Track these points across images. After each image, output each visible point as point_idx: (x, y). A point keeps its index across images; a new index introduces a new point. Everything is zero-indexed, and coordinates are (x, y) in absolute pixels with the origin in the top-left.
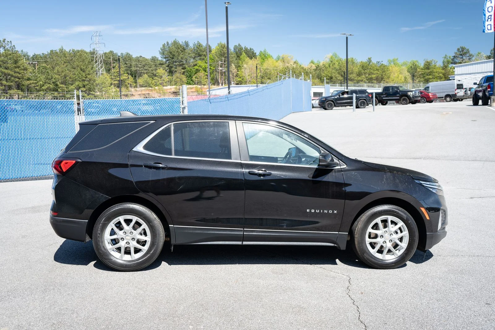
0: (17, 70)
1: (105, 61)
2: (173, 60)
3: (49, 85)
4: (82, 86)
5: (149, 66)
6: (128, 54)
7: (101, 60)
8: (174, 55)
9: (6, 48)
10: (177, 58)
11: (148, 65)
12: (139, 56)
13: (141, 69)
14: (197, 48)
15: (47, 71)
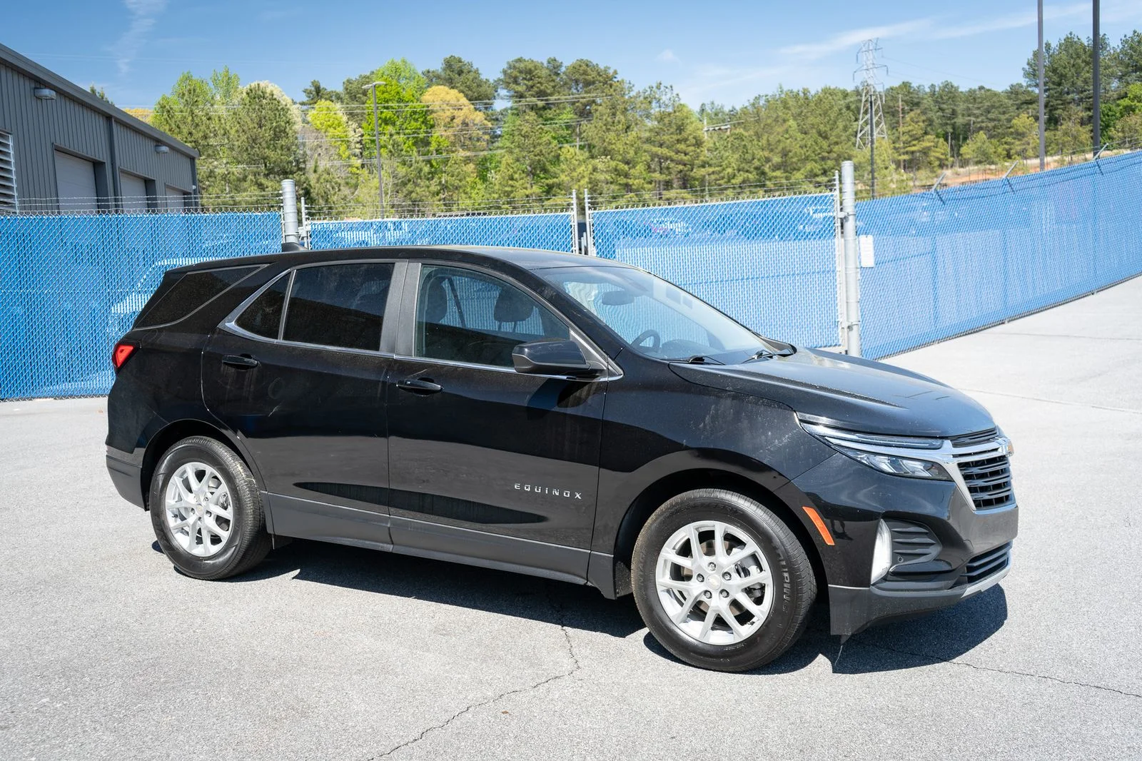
0: (682, 146)
1: (890, 107)
2: (1059, 90)
3: (746, 175)
4: (820, 172)
5: (1001, 110)
6: (947, 85)
7: (878, 106)
8: (1062, 76)
9: (661, 101)
10: (1073, 82)
11: (999, 107)
12: (975, 87)
13: (979, 120)
14: (1131, 48)
15: (743, 143)
